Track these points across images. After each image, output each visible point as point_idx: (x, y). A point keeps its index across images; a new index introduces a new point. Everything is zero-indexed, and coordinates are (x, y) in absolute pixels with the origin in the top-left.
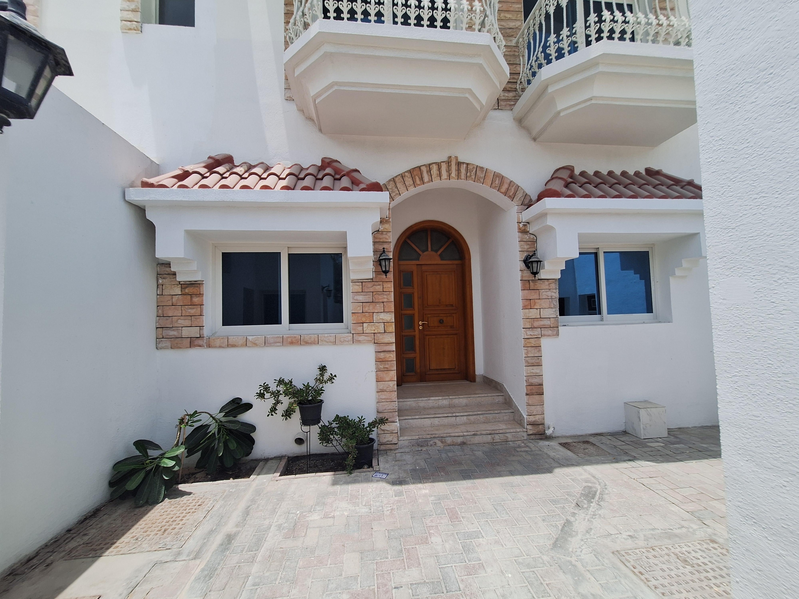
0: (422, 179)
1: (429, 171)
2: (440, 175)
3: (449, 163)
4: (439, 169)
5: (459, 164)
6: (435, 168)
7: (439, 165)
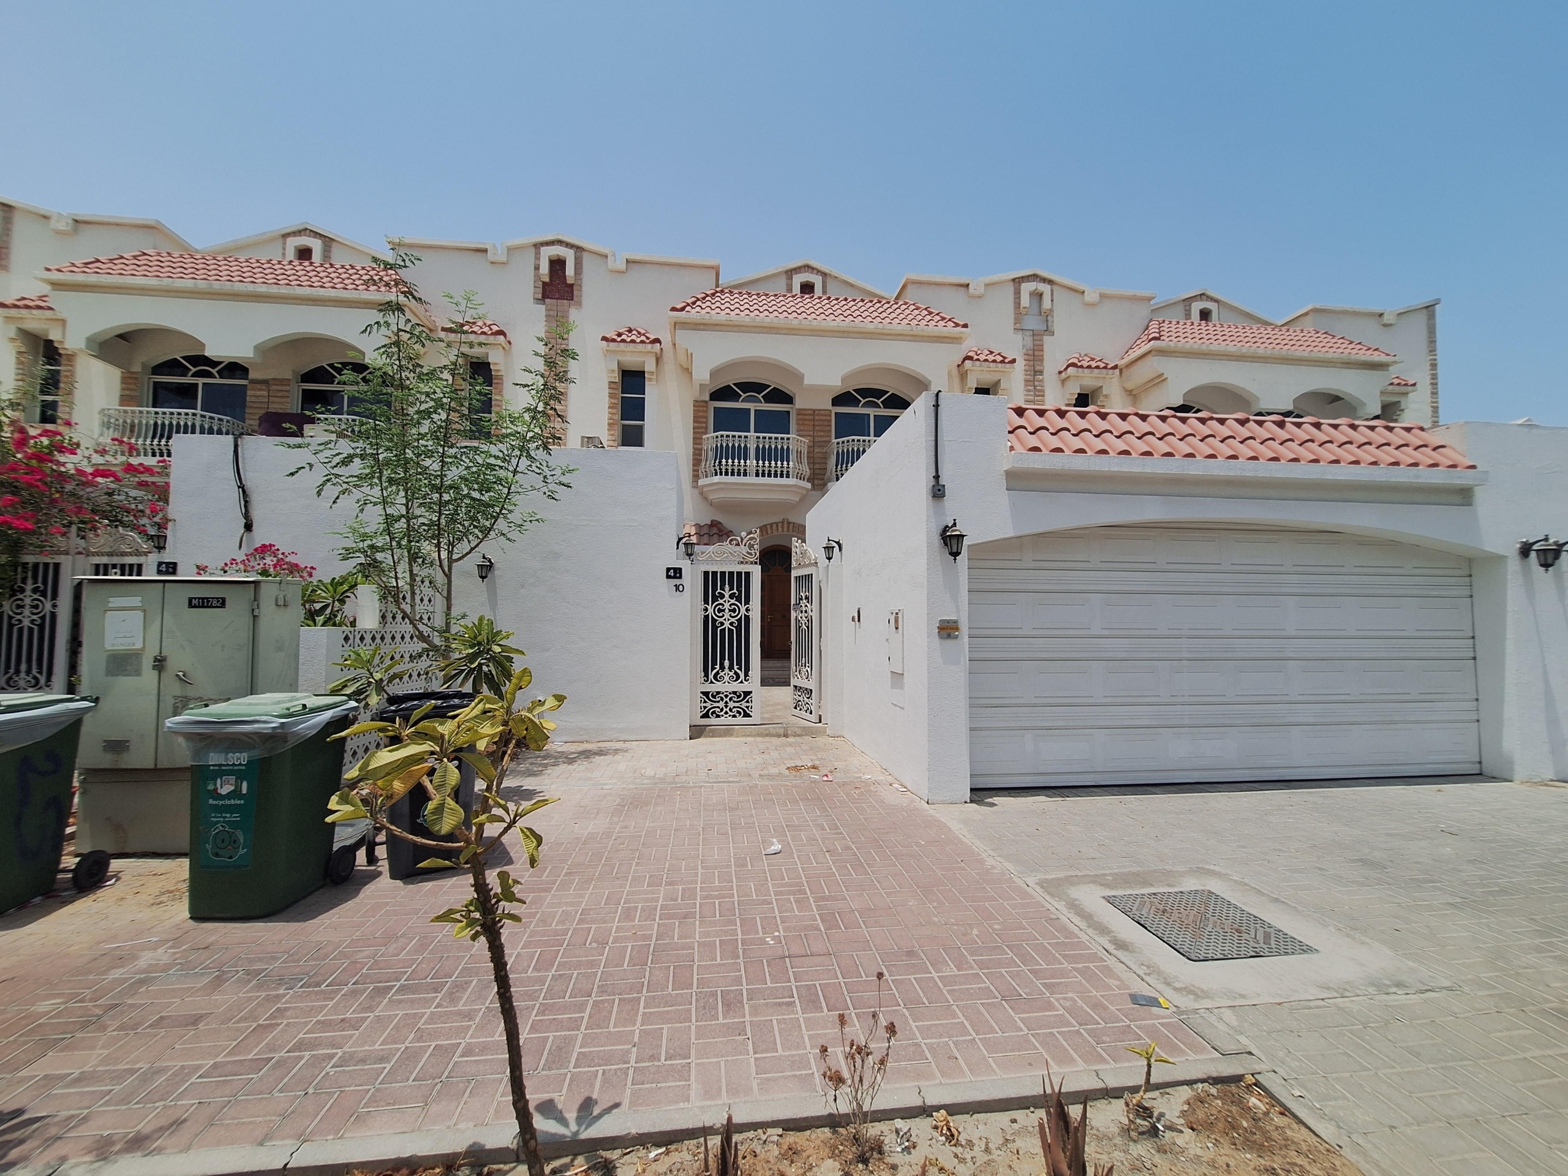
0: (767, 532)
1: (771, 528)
2: (777, 530)
3: (783, 523)
4: (777, 526)
5: (789, 523)
6: (774, 526)
7: (777, 524)
